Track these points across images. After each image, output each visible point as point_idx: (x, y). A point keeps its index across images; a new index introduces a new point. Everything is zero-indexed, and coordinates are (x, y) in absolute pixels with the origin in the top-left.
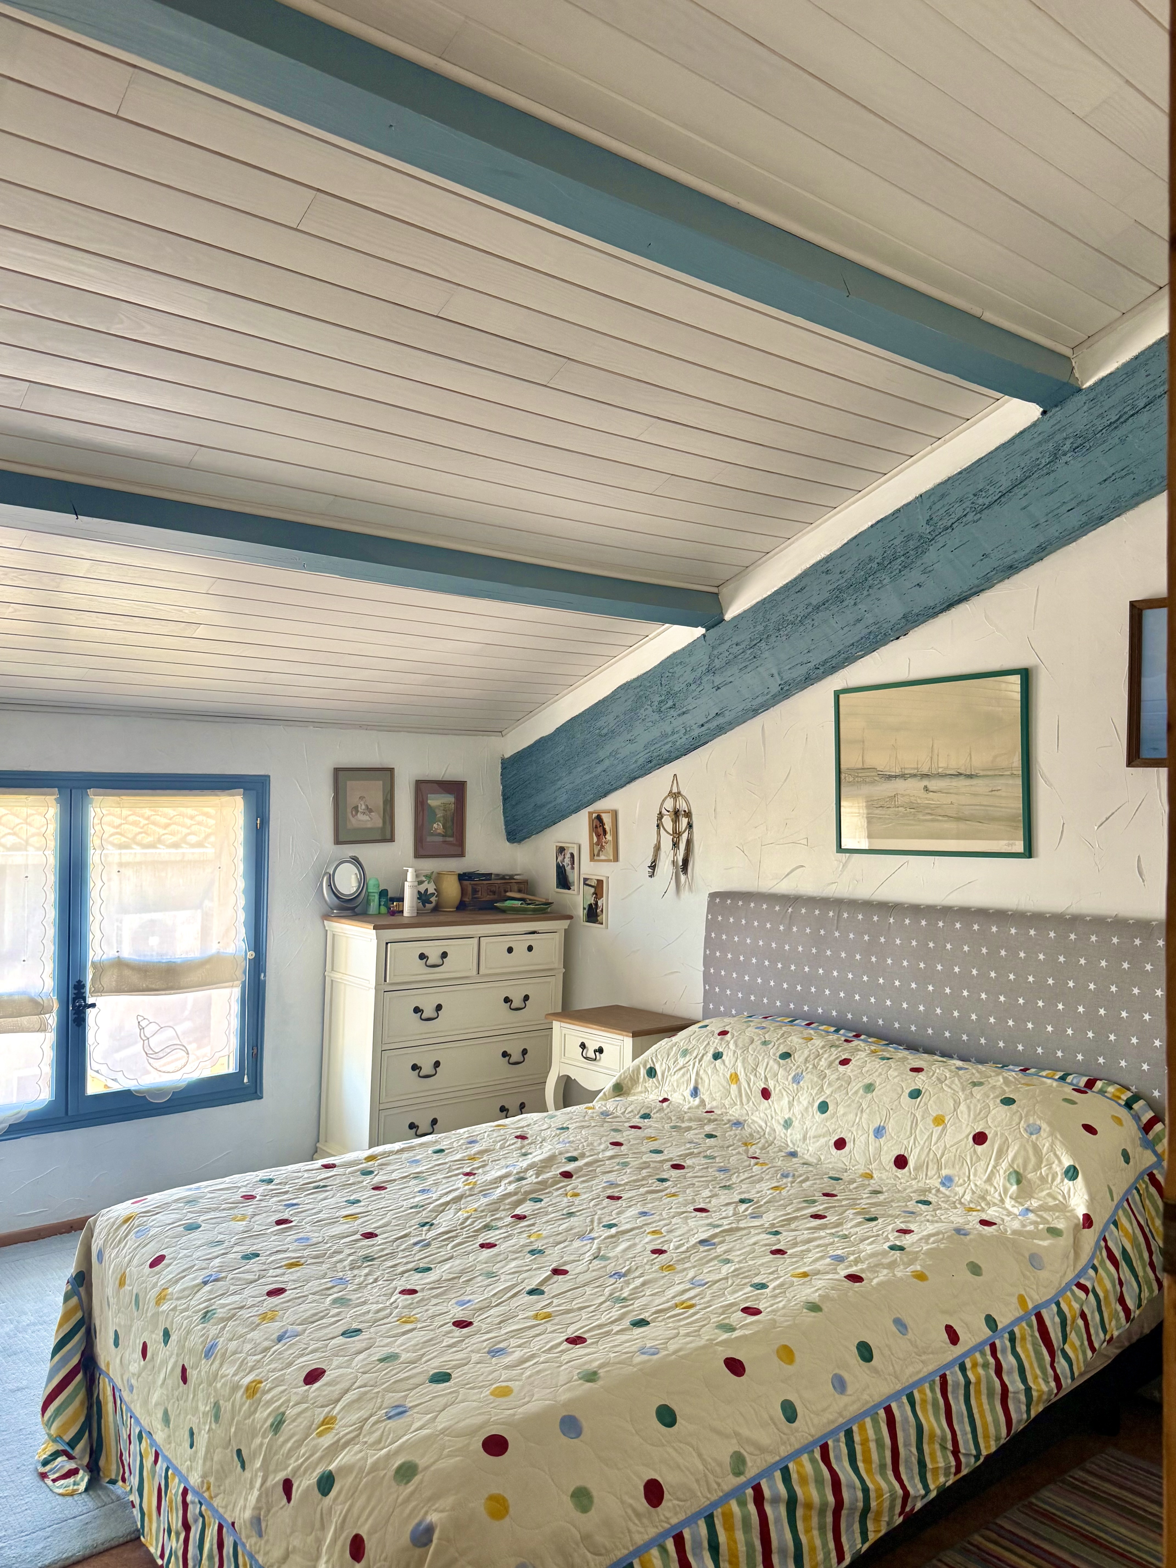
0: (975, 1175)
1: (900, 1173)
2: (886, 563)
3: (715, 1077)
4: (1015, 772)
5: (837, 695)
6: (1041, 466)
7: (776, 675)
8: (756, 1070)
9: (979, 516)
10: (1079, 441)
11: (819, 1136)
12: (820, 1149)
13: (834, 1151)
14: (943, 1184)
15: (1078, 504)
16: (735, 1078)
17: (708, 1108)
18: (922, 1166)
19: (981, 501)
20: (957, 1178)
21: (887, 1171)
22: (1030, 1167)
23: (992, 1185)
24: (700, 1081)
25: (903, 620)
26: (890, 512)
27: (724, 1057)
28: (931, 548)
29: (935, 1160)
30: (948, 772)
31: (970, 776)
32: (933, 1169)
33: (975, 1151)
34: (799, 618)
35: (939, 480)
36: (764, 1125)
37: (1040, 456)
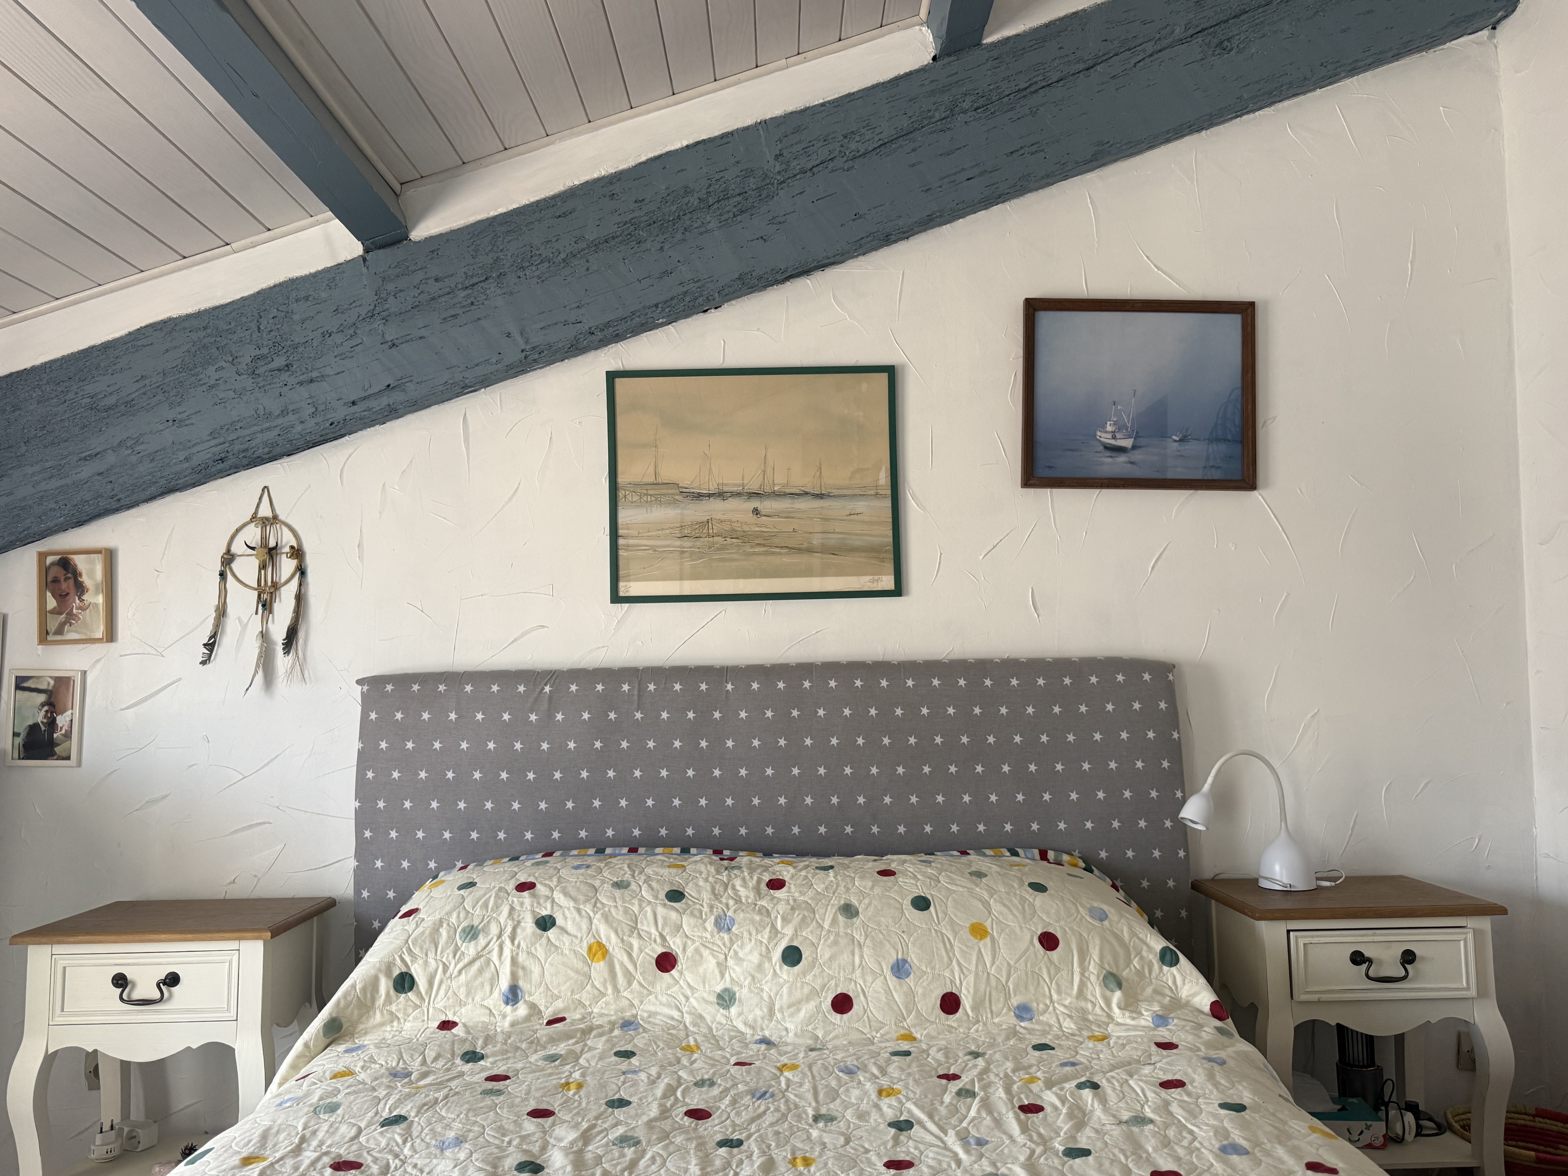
0: (1059, 992)
1: (952, 1020)
2: (711, 201)
3: (554, 957)
4: (881, 492)
5: (612, 377)
6: (934, 120)
7: (516, 335)
8: (635, 928)
9: (850, 163)
10: (981, 102)
11: (800, 1002)
12: (810, 1020)
13: (836, 1018)
14: (1020, 1018)
15: (981, 174)
16: (599, 950)
17: (548, 1014)
18: (982, 1002)
19: (853, 146)
20: (1035, 1005)
21: (932, 1023)
22: (1122, 962)
23: (1086, 999)
24: (520, 973)
25: (738, 282)
26: (716, 134)
27: (559, 921)
28: (781, 193)
29: (1000, 987)
30: (788, 491)
31: (820, 496)
32: (998, 1000)
33: (1051, 961)
34: (562, 256)
35: (791, 108)
36: (676, 1014)
37: (934, 107)
